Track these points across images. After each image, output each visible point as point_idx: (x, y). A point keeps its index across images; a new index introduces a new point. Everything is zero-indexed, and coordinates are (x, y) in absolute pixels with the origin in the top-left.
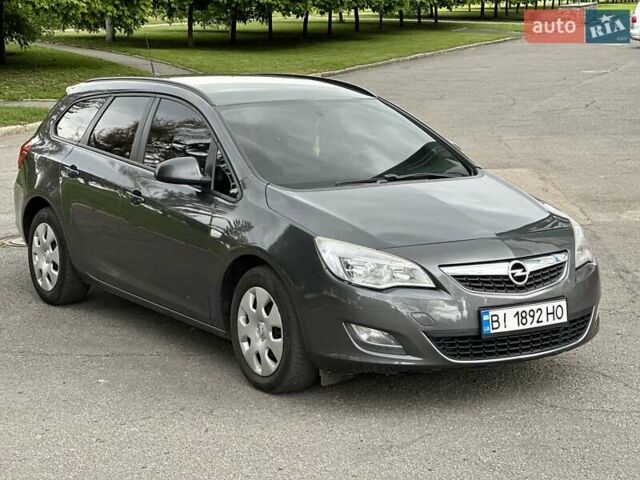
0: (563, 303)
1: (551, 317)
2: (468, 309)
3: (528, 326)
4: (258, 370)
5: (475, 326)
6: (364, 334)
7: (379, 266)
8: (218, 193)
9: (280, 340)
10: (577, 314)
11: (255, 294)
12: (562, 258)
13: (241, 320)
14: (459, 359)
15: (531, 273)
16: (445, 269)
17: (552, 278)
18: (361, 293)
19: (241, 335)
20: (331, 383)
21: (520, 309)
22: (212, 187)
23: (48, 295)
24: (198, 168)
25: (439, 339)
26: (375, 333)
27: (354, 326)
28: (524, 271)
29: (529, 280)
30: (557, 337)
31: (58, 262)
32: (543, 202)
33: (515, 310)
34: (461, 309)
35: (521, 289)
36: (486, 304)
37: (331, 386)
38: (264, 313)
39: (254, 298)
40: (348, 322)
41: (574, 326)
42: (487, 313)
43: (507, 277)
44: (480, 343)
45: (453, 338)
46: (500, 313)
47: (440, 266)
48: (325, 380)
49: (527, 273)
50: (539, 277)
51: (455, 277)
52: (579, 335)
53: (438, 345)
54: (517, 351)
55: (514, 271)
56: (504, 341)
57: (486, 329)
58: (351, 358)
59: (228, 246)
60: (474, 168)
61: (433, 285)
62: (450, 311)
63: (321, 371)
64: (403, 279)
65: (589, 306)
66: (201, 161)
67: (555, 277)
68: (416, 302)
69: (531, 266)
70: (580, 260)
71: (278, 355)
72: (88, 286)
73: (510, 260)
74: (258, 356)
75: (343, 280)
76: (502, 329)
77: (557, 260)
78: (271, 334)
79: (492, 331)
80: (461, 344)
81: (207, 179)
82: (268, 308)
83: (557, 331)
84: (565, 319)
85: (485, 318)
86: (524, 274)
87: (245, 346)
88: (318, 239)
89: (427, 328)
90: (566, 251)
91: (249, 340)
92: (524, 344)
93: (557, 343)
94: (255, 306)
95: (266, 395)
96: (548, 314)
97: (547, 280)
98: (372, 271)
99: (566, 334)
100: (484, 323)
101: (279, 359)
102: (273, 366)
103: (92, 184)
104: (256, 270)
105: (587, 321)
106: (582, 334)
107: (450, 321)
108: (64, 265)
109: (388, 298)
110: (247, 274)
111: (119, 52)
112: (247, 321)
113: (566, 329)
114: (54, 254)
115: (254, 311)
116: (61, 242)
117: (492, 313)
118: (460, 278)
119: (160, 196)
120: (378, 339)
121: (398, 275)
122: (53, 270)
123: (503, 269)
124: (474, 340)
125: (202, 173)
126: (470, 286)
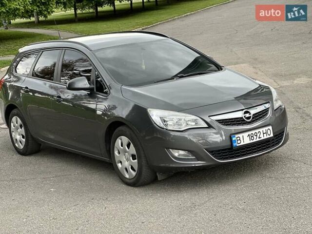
0: (270, 128)
1: (265, 135)
2: (225, 135)
3: (255, 141)
4: (127, 176)
5: (229, 143)
6: (176, 153)
7: (180, 120)
8: (98, 93)
9: (136, 161)
10: (277, 132)
11: (121, 139)
12: (267, 106)
13: (116, 153)
14: (223, 160)
15: (253, 115)
16: (212, 118)
17: (263, 116)
18: (172, 133)
19: (117, 160)
20: (163, 178)
21: (250, 133)
22: (95, 91)
23: (22, 151)
24: (87, 81)
25: (212, 152)
26: (182, 152)
27: (171, 150)
28: (250, 114)
29: (253, 118)
30: (269, 144)
31: (24, 135)
32: (256, 80)
33: (247, 134)
34: (222, 136)
35: (249, 123)
36: (233, 132)
37: (163, 180)
38: (127, 148)
39: (121, 142)
40: (168, 148)
41: (277, 138)
42: (235, 137)
43: (242, 118)
44: (232, 151)
45: (219, 151)
46: (240, 135)
47: (209, 116)
48: (160, 177)
49: (251, 115)
50: (257, 116)
51: (217, 121)
52: (280, 142)
53: (213, 155)
54: (250, 153)
55: (245, 115)
56: (244, 149)
57: (234, 144)
58: (171, 165)
59: (106, 118)
60: (220, 67)
61: (206, 126)
62: (216, 138)
63: (157, 173)
64: (192, 125)
65: (283, 127)
66: (88, 78)
67: (265, 115)
68: (199, 135)
69: (253, 112)
70: (276, 106)
71: (136, 168)
72: (40, 144)
73: (242, 110)
74: (126, 169)
75: (163, 128)
76: (242, 143)
77: (265, 107)
78: (131, 158)
79: (238, 145)
80: (223, 153)
81: (92, 86)
82: (128, 146)
83: (269, 141)
84: (272, 135)
85: (234, 139)
86: (250, 115)
87: (119, 165)
88: (149, 110)
89: (206, 147)
90: (269, 102)
91: (121, 162)
92: (253, 149)
93: (269, 147)
94: (122, 146)
95: (132, 188)
96: (264, 134)
97: (262, 117)
98: (177, 122)
99: (273, 142)
100: (233, 142)
101: (136, 170)
102: (134, 173)
103: (36, 95)
104: (121, 128)
105: (283, 135)
106: (281, 142)
107: (216, 142)
108: (28, 136)
109: (186, 135)
110: (116, 131)
111: (43, 28)
112: (119, 153)
113: (273, 140)
114: (22, 131)
115: (122, 148)
116: (24, 125)
117: (237, 136)
118: (219, 121)
119: (70, 97)
120: (183, 155)
121: (189, 123)
122: (22, 139)
123: (240, 115)
124: (230, 150)
125: (89, 84)
126: (225, 124)
